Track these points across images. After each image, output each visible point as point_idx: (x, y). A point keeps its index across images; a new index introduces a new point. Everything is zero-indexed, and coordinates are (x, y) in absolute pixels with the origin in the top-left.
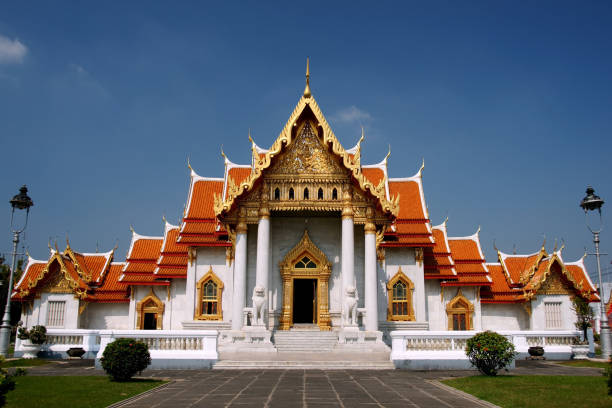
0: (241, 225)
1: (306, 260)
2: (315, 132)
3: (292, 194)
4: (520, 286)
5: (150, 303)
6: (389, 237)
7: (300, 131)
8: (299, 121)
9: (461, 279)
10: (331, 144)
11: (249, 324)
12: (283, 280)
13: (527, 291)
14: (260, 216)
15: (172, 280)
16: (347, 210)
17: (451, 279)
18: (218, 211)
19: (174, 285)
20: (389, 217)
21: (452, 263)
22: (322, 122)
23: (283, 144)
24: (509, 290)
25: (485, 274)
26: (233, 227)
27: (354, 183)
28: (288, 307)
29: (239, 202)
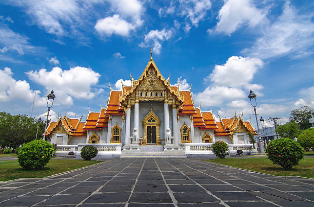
0: (129, 106)
1: (152, 119)
2: (154, 73)
3: (146, 95)
4: (228, 129)
5: (94, 137)
6: (180, 111)
7: (149, 72)
8: (149, 69)
9: (207, 127)
10: (160, 77)
11: (132, 143)
12: (143, 127)
13: (231, 131)
14: (135, 102)
15: (103, 128)
16: (166, 100)
17: (203, 127)
18: (121, 100)
19: (103, 129)
20: (181, 102)
21: (203, 121)
22: (157, 69)
23: (143, 77)
24: (223, 131)
25: (215, 125)
26: (126, 107)
27: (168, 90)
28: (146, 137)
29: (128, 98)
